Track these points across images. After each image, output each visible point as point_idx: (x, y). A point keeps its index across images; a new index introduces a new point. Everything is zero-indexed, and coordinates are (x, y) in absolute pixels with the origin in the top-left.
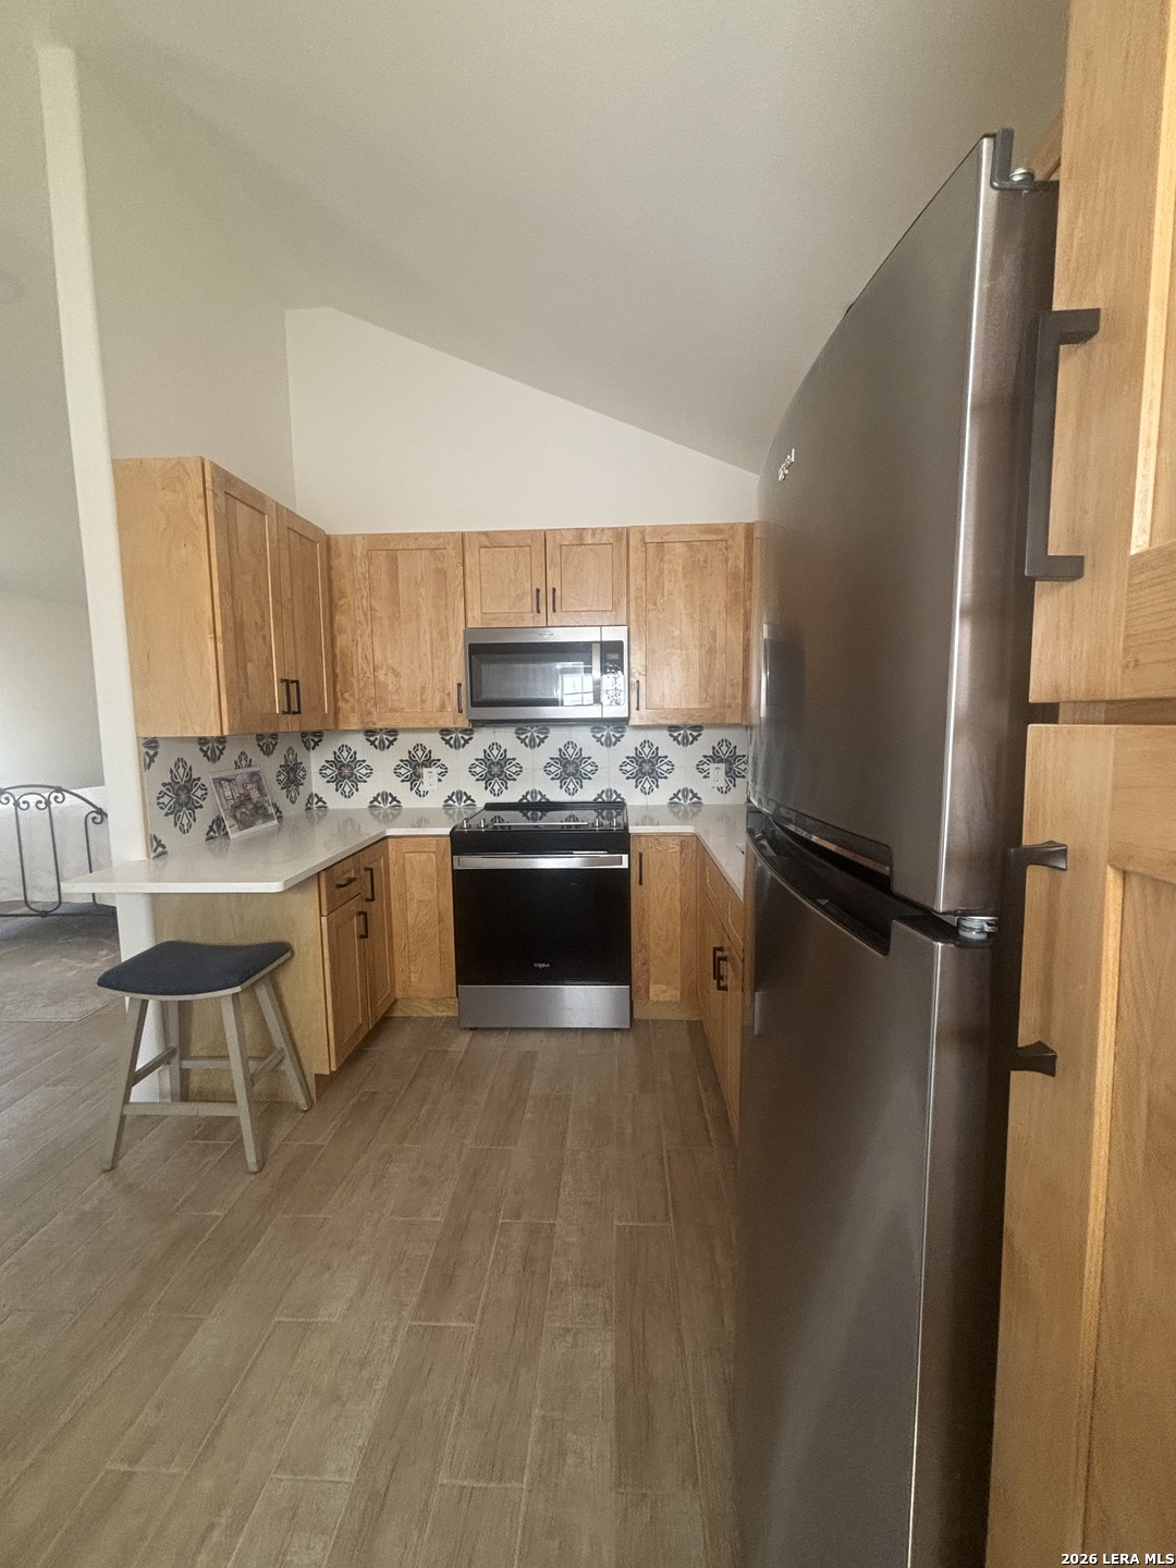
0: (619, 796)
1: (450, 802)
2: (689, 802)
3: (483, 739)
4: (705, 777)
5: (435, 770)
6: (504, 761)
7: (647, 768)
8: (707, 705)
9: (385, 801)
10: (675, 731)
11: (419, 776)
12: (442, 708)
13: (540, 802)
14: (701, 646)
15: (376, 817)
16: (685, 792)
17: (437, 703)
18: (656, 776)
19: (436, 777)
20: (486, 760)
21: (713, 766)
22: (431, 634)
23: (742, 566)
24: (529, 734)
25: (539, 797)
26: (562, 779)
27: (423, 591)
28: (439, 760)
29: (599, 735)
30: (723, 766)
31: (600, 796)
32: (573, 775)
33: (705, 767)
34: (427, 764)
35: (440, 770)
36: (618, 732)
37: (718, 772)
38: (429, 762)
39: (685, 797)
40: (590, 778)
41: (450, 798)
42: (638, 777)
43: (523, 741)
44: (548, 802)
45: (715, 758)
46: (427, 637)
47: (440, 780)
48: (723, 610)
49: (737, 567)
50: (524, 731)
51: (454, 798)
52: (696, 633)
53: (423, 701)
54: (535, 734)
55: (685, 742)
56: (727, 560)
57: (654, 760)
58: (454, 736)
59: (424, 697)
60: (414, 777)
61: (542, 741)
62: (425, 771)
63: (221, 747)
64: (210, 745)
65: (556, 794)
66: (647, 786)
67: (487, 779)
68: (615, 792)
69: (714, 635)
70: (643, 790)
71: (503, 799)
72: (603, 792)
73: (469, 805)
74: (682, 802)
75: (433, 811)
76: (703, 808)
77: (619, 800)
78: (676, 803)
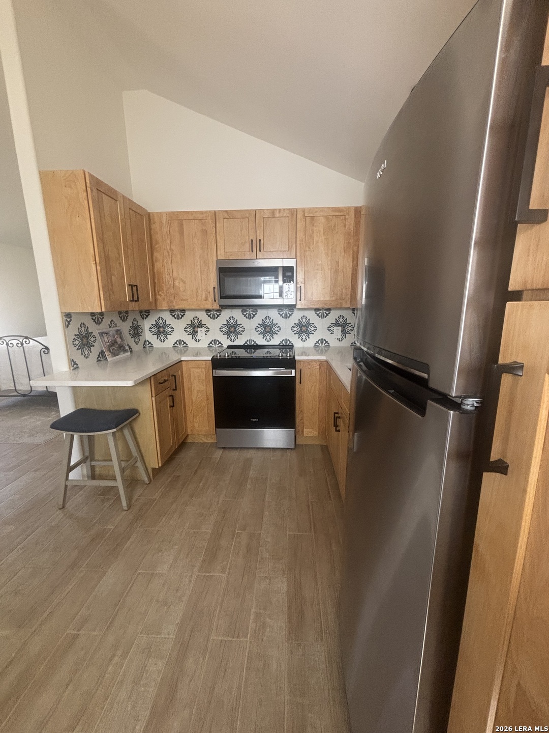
0: (290, 342)
1: (211, 345)
2: (323, 345)
3: (226, 314)
4: (331, 333)
5: (204, 329)
6: (236, 325)
7: (304, 329)
8: (333, 299)
9: (180, 344)
10: (318, 311)
11: (196, 332)
12: (206, 299)
13: (253, 345)
14: (331, 269)
15: (177, 351)
16: (322, 340)
17: (204, 297)
18: (308, 333)
19: (204, 333)
20: (228, 325)
21: (335, 328)
22: (200, 262)
23: (352, 229)
24: (248, 312)
25: (253, 343)
26: (264, 334)
27: (196, 240)
28: (205, 325)
29: (281, 313)
30: (340, 328)
31: (281, 342)
32: (269, 332)
33: (332, 329)
34: (200, 326)
35: (206, 329)
36: (291, 312)
37: (338, 331)
38: (201, 325)
39: (322, 343)
40: (277, 334)
41: (211, 343)
42: (300, 333)
43: (245, 316)
44: (257, 345)
45: (337, 324)
46: (199, 263)
47: (206, 334)
48: (343, 251)
49: (350, 229)
50: (246, 311)
51: (213, 343)
52: (329, 262)
53: (197, 296)
54: (251, 312)
55: (323, 317)
56: (345, 226)
57: (307, 325)
58: (212, 313)
59: (198, 294)
60: (194, 333)
61: (254, 316)
62: (199, 330)
63: (102, 317)
64: (96, 316)
65: (261, 341)
66: (304, 337)
67: (228, 334)
68: (289, 340)
69: (338, 263)
70: (302, 339)
71: (236, 343)
72: (283, 340)
73: (220, 346)
74: (320, 345)
75: (203, 349)
76: (330, 348)
77: (290, 344)
78: (317, 346)
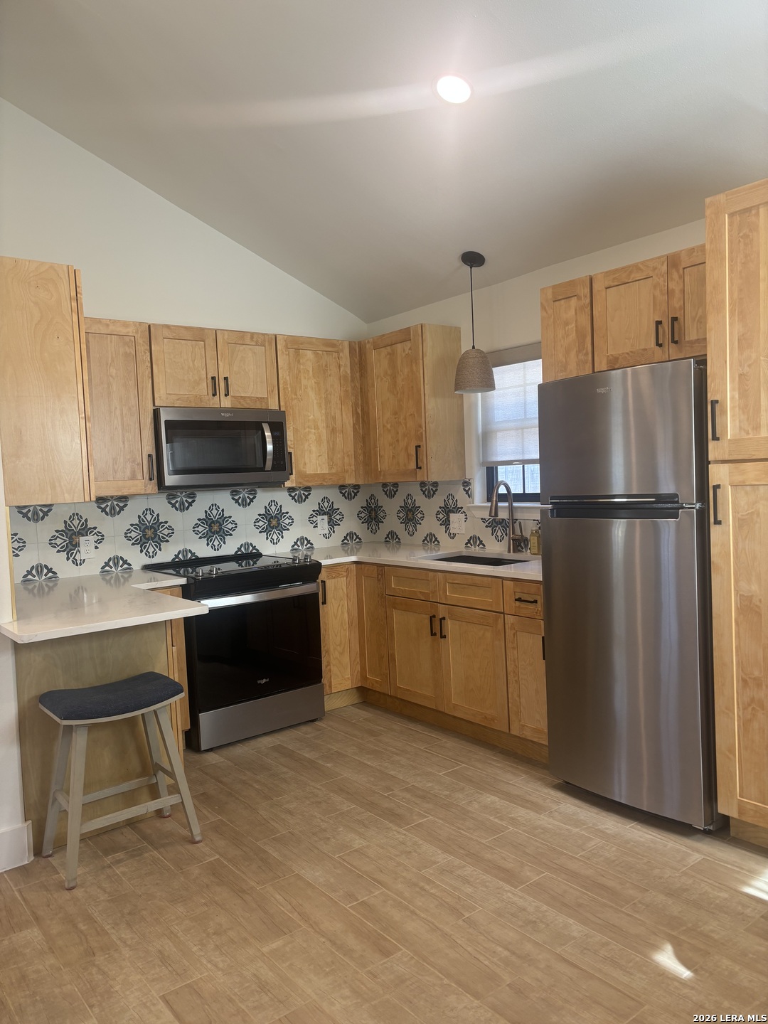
0: (254, 548)
1: (107, 568)
2: (305, 547)
4: (315, 527)
5: (92, 538)
6: (158, 524)
7: (274, 522)
10: (292, 492)
11: (77, 545)
12: (133, 477)
13: (190, 559)
14: (327, 427)
16: (302, 539)
17: (128, 473)
18: (281, 529)
19: (93, 545)
21: (320, 518)
22: (122, 410)
23: (349, 372)
24: (179, 499)
25: (189, 555)
26: (208, 537)
27: (113, 371)
28: (95, 528)
30: (326, 517)
31: (239, 549)
32: (218, 533)
33: (314, 519)
34: (84, 532)
35: (96, 538)
36: (251, 494)
37: (323, 521)
38: (85, 531)
39: (302, 544)
40: (231, 535)
41: (107, 564)
42: (267, 530)
43: (174, 505)
44: (197, 558)
45: (320, 512)
46: (118, 412)
47: (96, 548)
48: (339, 402)
49: (346, 372)
50: (175, 497)
51: (111, 564)
52: (324, 417)
53: (115, 471)
54: (184, 499)
55: (300, 500)
56: (340, 367)
57: (279, 516)
58: (109, 504)
59: (116, 467)
60: (70, 547)
62: (82, 539)
65: (203, 550)
66: (275, 537)
67: (142, 542)
68: (251, 544)
69: (334, 418)
70: (272, 541)
71: (157, 560)
72: (242, 545)
73: (126, 569)
74: (300, 548)
75: (91, 578)
76: (314, 552)
77: (254, 551)
78: (296, 549)
